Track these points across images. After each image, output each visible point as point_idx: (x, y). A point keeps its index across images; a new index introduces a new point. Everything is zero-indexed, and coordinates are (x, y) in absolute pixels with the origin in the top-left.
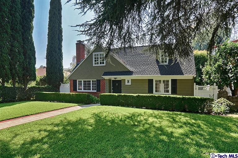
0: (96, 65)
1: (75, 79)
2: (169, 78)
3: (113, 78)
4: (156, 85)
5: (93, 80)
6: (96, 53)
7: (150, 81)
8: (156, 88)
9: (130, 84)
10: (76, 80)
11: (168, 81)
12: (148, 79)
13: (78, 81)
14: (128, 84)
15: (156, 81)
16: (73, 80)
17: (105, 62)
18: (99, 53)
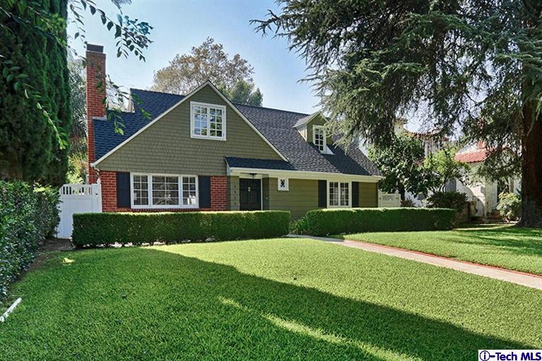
0: (201, 136)
1: (123, 170)
2: (349, 178)
4: (331, 191)
5: (186, 176)
7: (322, 184)
8: (331, 197)
9: (286, 188)
10: (128, 175)
11: (347, 185)
12: (319, 181)
13: (135, 176)
14: (283, 189)
15: (331, 184)
16: (118, 173)
17: (224, 131)
18: (209, 106)
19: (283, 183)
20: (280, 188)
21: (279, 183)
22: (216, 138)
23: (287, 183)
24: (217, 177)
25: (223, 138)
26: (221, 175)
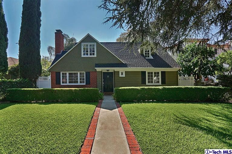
0: (86, 56)
1: (58, 71)
2: (160, 70)
3: (104, 69)
4: (149, 76)
5: (81, 72)
6: (86, 44)
7: (143, 73)
8: (149, 79)
9: (124, 76)
10: (60, 73)
11: (158, 73)
13: (62, 73)
14: (122, 76)
15: (149, 73)
16: (56, 72)
17: (95, 53)
18: (89, 44)
19: (122, 74)
20: (120, 76)
21: (120, 74)
22: (92, 56)
23: (124, 74)
24: (93, 72)
25: (95, 56)
26: (94, 71)
